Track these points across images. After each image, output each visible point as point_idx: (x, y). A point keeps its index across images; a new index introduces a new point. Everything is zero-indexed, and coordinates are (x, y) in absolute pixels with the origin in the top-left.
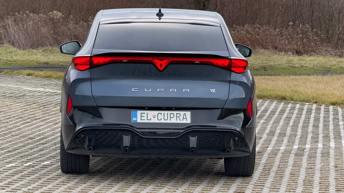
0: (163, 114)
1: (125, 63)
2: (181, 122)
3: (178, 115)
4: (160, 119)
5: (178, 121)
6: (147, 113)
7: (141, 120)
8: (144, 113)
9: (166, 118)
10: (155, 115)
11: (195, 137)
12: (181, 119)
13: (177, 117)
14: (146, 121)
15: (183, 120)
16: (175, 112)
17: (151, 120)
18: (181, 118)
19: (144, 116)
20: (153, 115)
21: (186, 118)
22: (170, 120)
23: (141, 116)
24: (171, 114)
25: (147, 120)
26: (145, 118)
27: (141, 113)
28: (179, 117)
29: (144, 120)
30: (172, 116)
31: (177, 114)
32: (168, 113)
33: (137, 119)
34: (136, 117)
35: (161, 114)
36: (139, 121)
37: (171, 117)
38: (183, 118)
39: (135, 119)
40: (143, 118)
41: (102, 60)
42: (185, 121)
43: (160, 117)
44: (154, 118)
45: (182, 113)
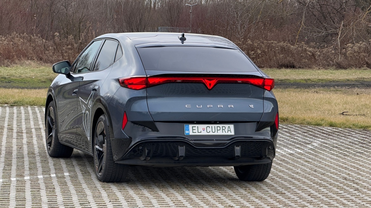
0: (211, 127)
1: (179, 82)
2: (227, 134)
3: (224, 128)
4: (209, 132)
5: (224, 133)
6: (198, 127)
7: (193, 132)
8: (195, 127)
9: (214, 131)
10: (204, 128)
11: (239, 146)
12: (227, 132)
13: (223, 129)
14: (197, 134)
15: (228, 132)
16: (221, 126)
17: (201, 132)
18: (226, 130)
19: (195, 130)
20: (203, 128)
21: (230, 131)
22: (217, 132)
23: (193, 130)
24: (217, 127)
25: (198, 132)
26: (196, 131)
27: (193, 127)
28: (224, 129)
29: (196, 132)
30: (219, 128)
31: (222, 127)
32: (215, 127)
33: (189, 132)
34: (188, 130)
35: (209, 127)
36: (191, 133)
37: (217, 130)
38: (228, 131)
39: (188, 132)
40: (194, 131)
41: (157, 80)
42: (229, 133)
43: (209, 129)
44: (204, 130)
45: (227, 126)
